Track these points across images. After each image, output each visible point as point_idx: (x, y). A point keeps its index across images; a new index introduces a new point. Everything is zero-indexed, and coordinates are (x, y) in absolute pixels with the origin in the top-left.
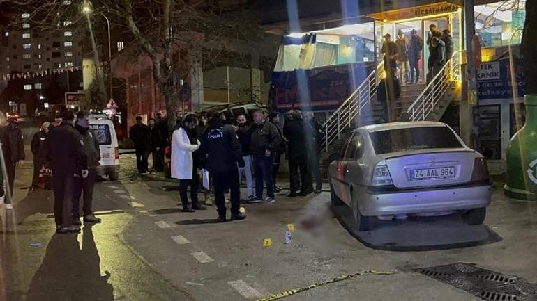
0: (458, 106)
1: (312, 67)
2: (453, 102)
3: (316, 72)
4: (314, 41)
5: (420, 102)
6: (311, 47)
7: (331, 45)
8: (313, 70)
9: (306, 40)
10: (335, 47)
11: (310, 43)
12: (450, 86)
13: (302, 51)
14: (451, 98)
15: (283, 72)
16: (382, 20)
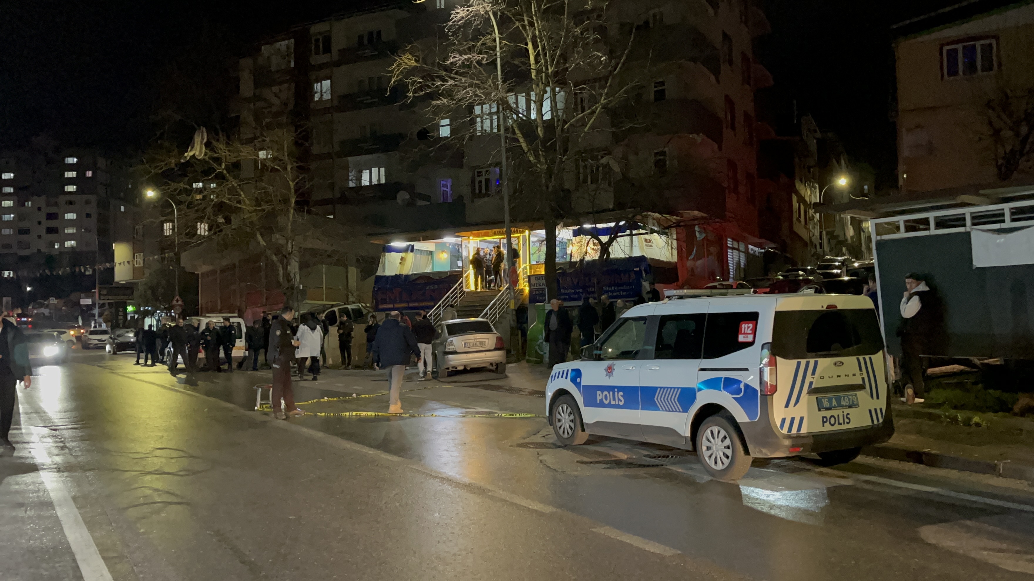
0: (527, 307)
1: (410, 273)
2: (522, 304)
3: (414, 277)
4: (412, 251)
5: (494, 304)
6: (410, 256)
7: (427, 251)
8: (412, 275)
9: (406, 250)
10: (431, 253)
11: (409, 252)
12: (520, 292)
13: (402, 259)
14: (521, 301)
15: (384, 276)
16: (469, 238)
